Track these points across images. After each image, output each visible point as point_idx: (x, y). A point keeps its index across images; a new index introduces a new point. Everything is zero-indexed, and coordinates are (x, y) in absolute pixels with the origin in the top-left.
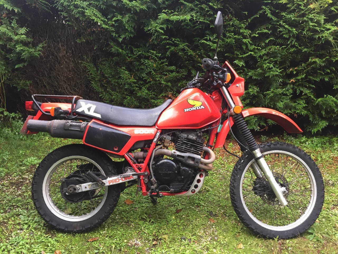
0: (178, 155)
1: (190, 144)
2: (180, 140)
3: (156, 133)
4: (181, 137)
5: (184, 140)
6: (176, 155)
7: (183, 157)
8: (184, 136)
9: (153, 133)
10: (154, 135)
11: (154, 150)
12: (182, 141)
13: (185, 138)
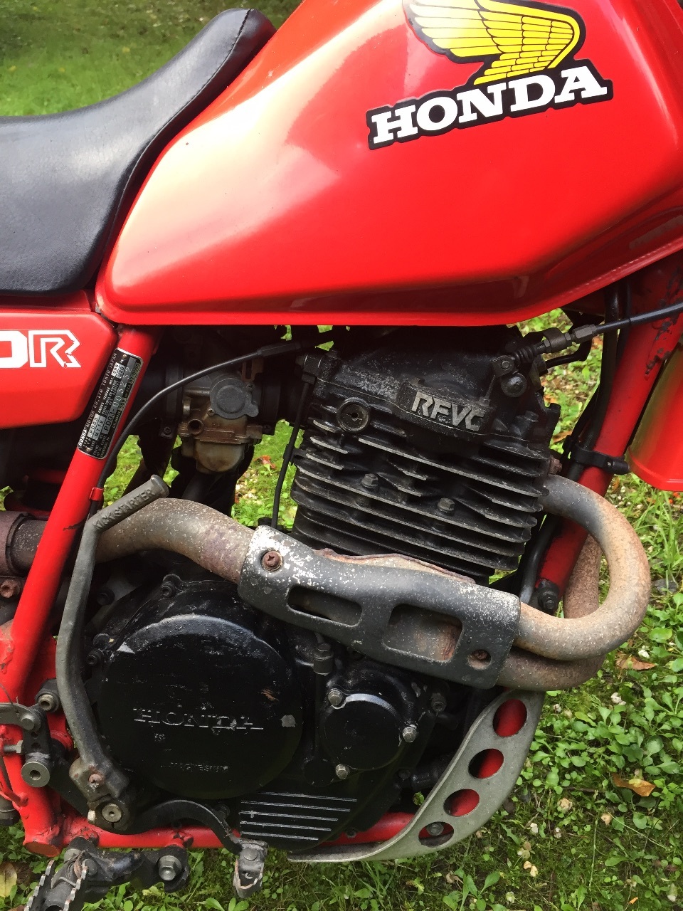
0: (301, 593)
1: (422, 468)
2: (327, 427)
3: (105, 366)
4: (335, 401)
5: (369, 431)
6: (276, 588)
7: (349, 604)
8: (368, 396)
9: (74, 364)
10: (83, 381)
11: (92, 524)
12: (348, 439)
13: (375, 414)
